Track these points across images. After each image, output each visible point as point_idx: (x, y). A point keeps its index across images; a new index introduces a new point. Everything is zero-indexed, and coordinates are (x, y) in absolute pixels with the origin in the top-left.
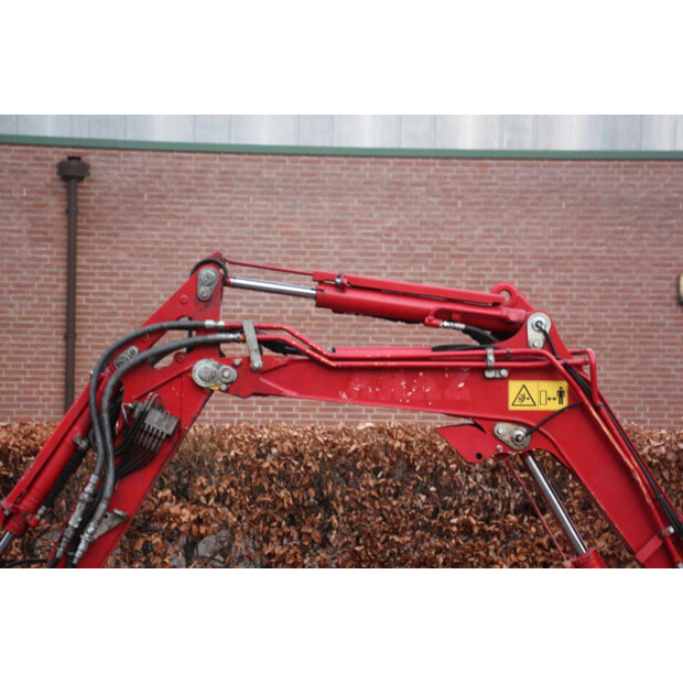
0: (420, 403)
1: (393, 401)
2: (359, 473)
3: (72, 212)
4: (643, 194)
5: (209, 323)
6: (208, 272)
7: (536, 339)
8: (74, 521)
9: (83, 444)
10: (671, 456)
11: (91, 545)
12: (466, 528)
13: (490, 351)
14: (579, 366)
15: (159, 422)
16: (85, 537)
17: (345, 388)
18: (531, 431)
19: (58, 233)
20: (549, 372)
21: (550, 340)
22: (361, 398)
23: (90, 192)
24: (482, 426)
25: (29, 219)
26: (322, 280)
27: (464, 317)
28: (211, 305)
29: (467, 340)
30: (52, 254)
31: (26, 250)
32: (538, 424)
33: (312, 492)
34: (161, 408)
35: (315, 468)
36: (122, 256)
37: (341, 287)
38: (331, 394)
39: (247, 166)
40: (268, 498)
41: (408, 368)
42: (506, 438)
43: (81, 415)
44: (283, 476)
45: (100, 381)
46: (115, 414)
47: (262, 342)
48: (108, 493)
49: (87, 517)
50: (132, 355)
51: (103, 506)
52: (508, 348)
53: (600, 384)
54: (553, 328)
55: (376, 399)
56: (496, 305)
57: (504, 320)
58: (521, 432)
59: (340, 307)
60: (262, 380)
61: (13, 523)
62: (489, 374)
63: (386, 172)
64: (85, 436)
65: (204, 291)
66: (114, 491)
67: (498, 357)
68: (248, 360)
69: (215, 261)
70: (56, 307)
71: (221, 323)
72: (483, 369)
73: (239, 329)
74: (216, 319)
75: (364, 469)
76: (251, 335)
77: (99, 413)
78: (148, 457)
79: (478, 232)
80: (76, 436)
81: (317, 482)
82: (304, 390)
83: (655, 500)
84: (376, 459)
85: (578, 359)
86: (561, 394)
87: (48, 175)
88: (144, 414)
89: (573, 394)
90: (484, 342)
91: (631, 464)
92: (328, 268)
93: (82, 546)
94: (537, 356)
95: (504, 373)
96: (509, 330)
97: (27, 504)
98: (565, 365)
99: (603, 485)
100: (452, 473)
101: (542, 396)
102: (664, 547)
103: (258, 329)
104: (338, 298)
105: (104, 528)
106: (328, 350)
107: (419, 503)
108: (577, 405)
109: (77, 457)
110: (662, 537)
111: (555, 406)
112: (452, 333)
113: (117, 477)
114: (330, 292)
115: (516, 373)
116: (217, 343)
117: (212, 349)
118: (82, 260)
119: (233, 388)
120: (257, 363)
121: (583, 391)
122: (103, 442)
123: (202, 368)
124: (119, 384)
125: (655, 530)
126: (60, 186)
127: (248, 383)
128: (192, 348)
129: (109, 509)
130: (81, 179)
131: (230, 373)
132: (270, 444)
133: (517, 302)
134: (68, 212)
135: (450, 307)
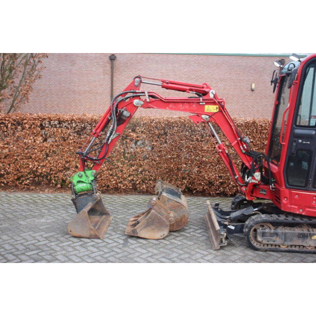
0: (185, 110)
1: (179, 110)
2: (173, 127)
3: (112, 68)
4: (245, 64)
5: (137, 91)
6: (137, 79)
7: (211, 96)
8: (108, 135)
9: (110, 118)
10: (244, 124)
11: (112, 140)
12: (197, 139)
13: (201, 99)
14: (221, 102)
15: (126, 114)
16: (110, 139)
17: (168, 106)
18: (210, 117)
19: (109, 72)
20: (214, 103)
21: (215, 96)
22: (172, 109)
23: (116, 63)
24: (198, 115)
25: (104, 69)
26: (163, 82)
27: (196, 91)
28: (138, 87)
29: (196, 96)
30: (108, 77)
31: (102, 77)
32: (211, 115)
33: (163, 131)
34: (127, 110)
35: (163, 126)
36: (123, 78)
37: (167, 83)
38: (165, 108)
39: (152, 57)
40: (153, 132)
41: (182, 102)
42: (204, 118)
43: (109, 112)
44: (156, 127)
45: (113, 104)
46: (116, 112)
47: (149, 96)
48: (115, 129)
49: (111, 134)
50: (120, 98)
51: (114, 132)
52: (205, 98)
53: (226, 107)
54: (216, 93)
55: (175, 109)
56: (203, 88)
57: (204, 91)
58: (208, 117)
59: (167, 88)
60: (149, 104)
61: (95, 135)
62: (201, 104)
63: (185, 58)
64: (110, 116)
65: (136, 84)
66: (117, 129)
67: (203, 100)
68: (146, 100)
69: (139, 77)
70: (109, 90)
71: (140, 91)
72: (199, 103)
73: (144, 93)
74: (139, 90)
75: (174, 126)
76: (147, 94)
77: (113, 111)
78: (124, 121)
79: (206, 72)
80: (108, 116)
81: (164, 129)
82: (159, 107)
83: (236, 132)
84: (177, 124)
85: (221, 101)
86: (217, 108)
87: (107, 59)
88: (123, 112)
89: (219, 108)
90: (200, 96)
91: (232, 124)
92: (164, 79)
93: (110, 140)
94: (212, 99)
95: (204, 103)
96: (205, 93)
97: (98, 131)
98: (218, 102)
99: (225, 129)
100: (195, 127)
101: (213, 109)
102: (238, 142)
103: (148, 93)
104: (167, 86)
105: (114, 137)
106: (164, 98)
107: (187, 134)
108: (220, 111)
109: (109, 121)
110: (238, 141)
111: (215, 111)
112: (192, 94)
113: (117, 126)
114: (165, 84)
115: (207, 103)
116: (139, 96)
117: (138, 97)
118: (114, 79)
119: (142, 106)
120: (148, 100)
121: (222, 108)
122: (114, 118)
123: (136, 102)
124: (117, 105)
125: (236, 139)
126: (110, 61)
127: (146, 105)
128: (133, 97)
129: (115, 133)
130: (114, 60)
131: (142, 103)
132: (153, 120)
133: (208, 87)
134: (111, 67)
135: (192, 88)
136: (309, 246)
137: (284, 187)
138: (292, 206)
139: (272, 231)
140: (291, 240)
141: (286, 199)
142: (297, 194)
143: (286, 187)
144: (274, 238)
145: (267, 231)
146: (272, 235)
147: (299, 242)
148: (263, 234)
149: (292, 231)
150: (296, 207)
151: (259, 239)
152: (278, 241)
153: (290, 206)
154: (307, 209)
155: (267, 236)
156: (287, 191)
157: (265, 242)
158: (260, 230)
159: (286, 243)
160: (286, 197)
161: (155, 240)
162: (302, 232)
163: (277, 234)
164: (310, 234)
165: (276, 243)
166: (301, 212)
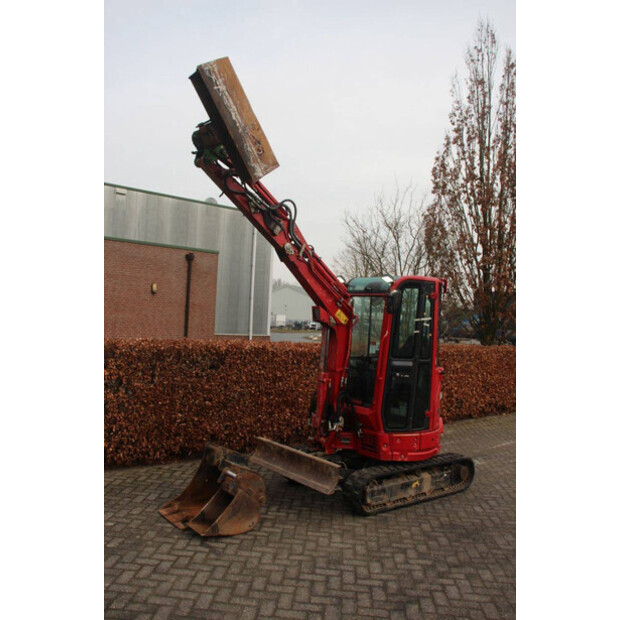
2: (164, 357)
4: (142, 256)
12: (197, 374)
35: (150, 356)
81: (151, 360)
84: (170, 352)
107: (183, 367)
132: (135, 347)
136: (410, 497)
137: (383, 432)
138: (395, 453)
139: (379, 487)
140: (396, 494)
141: (385, 446)
142: (400, 438)
143: (386, 431)
144: (382, 496)
145: (374, 489)
146: (379, 492)
147: (402, 495)
148: (372, 494)
149: (395, 484)
150: (397, 453)
151: (369, 501)
152: (385, 498)
153: (390, 453)
154: (409, 454)
155: (375, 496)
156: (386, 435)
157: (374, 503)
158: (368, 490)
159: (391, 500)
160: (385, 444)
161: (242, 534)
162: (403, 482)
163: (384, 491)
164: (410, 482)
165: (384, 501)
166: (402, 458)
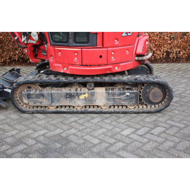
136: (78, 106)
137: (49, 44)
138: (57, 65)
139: (38, 92)
140: (58, 101)
141: (52, 58)
142: (60, 51)
143: (51, 45)
144: (40, 100)
145: (32, 92)
147: (67, 102)
148: (29, 96)
149: (58, 92)
150: (60, 65)
151: (25, 101)
152: (45, 102)
153: (55, 65)
154: (70, 67)
155: (33, 98)
156: (52, 48)
157: (31, 104)
158: (25, 92)
159: (53, 104)
160: (52, 56)
163: (42, 95)
164: (77, 94)
165: (43, 104)
166: (65, 70)
